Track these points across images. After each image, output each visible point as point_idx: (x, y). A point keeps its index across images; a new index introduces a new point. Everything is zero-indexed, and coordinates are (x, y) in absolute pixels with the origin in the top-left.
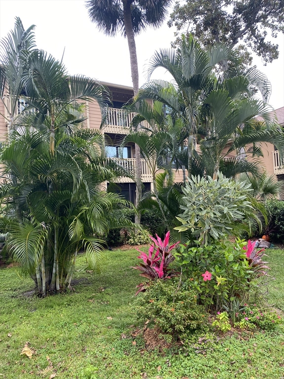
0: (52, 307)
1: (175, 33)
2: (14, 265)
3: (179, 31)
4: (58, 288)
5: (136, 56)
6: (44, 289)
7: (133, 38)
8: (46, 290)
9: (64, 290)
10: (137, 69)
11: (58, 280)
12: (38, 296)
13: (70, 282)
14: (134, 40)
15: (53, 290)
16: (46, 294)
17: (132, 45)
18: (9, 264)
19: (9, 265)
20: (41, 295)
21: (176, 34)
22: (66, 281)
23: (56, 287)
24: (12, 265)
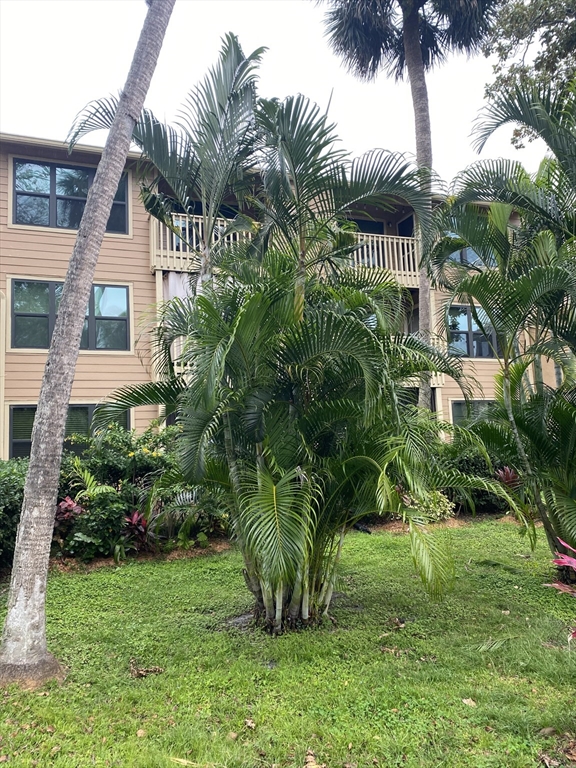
0: (310, 660)
1: (494, 67)
2: (178, 556)
3: (504, 62)
4: (306, 615)
5: (428, 116)
6: (278, 615)
7: (422, 78)
8: (283, 619)
9: (316, 621)
10: (429, 144)
11: (307, 597)
12: (265, 629)
13: (328, 602)
14: (424, 84)
15: (296, 620)
16: (282, 627)
17: (420, 94)
18: (169, 552)
19: (169, 554)
20: (272, 627)
21: (497, 69)
22: (321, 599)
23: (300, 612)
24: (175, 554)
